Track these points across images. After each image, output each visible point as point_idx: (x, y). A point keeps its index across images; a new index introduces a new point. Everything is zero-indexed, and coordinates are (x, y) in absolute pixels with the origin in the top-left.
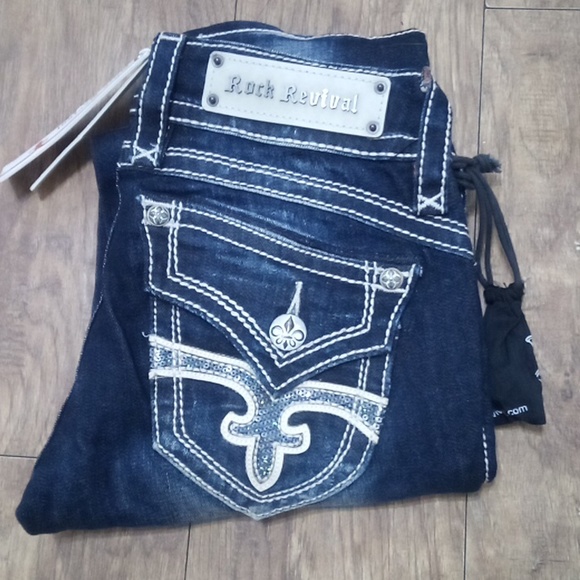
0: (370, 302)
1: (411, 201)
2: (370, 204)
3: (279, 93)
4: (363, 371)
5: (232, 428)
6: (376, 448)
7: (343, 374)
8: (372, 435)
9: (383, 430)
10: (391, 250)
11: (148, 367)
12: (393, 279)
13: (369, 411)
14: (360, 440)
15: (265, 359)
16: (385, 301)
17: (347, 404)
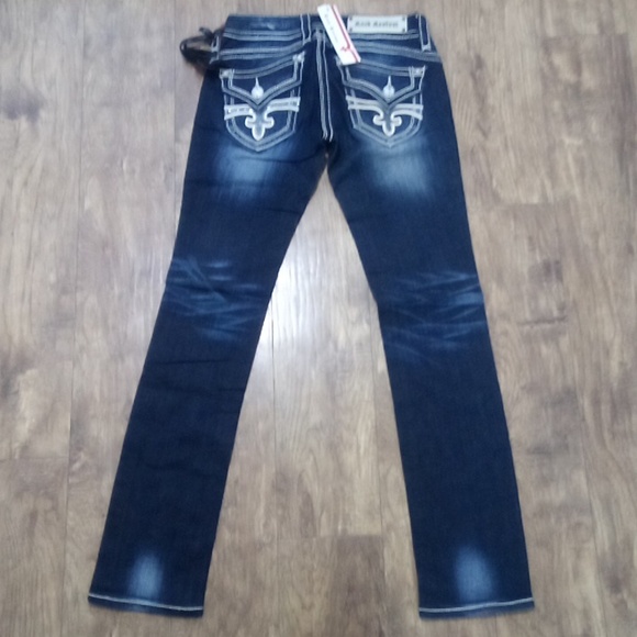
0: (413, 81)
1: (420, 48)
2: (407, 51)
3: (372, 24)
4: (414, 100)
5: (376, 120)
6: (422, 122)
7: (409, 101)
8: (420, 117)
9: (423, 114)
10: (417, 63)
11: (347, 105)
12: (419, 72)
13: (418, 111)
14: (417, 120)
15: (384, 100)
16: (417, 79)
17: (410, 109)
